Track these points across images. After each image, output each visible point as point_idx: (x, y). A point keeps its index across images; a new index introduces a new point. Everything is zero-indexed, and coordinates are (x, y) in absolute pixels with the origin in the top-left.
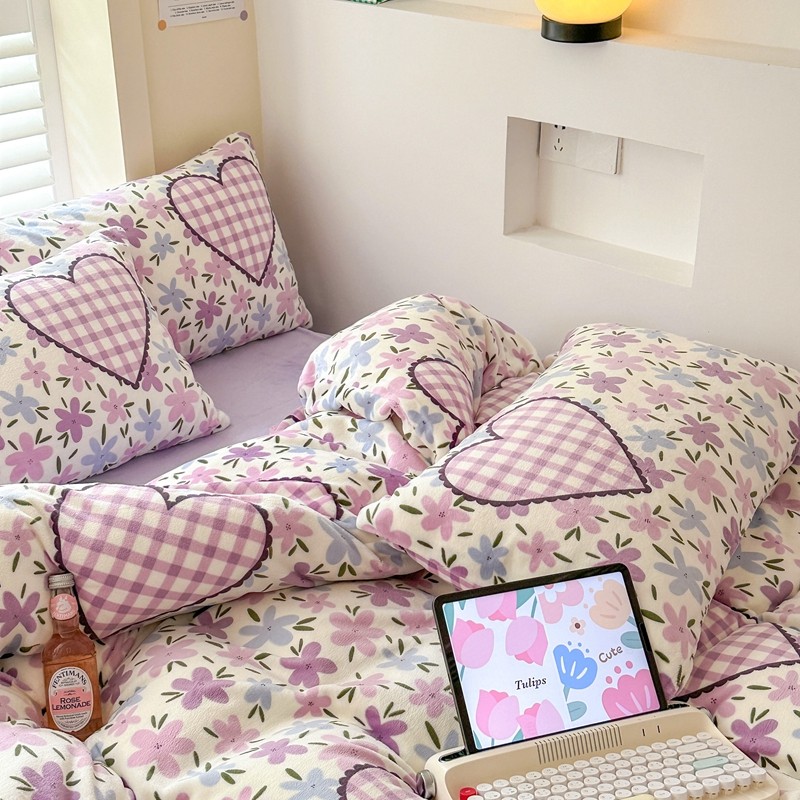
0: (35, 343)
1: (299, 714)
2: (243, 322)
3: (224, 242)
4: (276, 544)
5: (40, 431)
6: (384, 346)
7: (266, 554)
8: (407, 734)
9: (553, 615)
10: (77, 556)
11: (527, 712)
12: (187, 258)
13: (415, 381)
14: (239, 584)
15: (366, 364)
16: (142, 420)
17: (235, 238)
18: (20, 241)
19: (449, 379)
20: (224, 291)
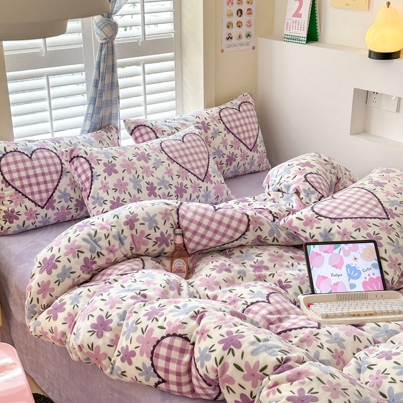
0: (169, 162)
1: (255, 280)
2: (244, 165)
3: (239, 133)
4: (251, 227)
5: (169, 192)
6: (297, 168)
7: (247, 230)
8: (292, 288)
9: (347, 254)
10: (184, 223)
11: (334, 284)
12: (225, 138)
13: (306, 179)
14: (237, 240)
15: (289, 174)
16: (204, 194)
17: (243, 132)
18: (165, 128)
19: (319, 181)
20: (238, 152)
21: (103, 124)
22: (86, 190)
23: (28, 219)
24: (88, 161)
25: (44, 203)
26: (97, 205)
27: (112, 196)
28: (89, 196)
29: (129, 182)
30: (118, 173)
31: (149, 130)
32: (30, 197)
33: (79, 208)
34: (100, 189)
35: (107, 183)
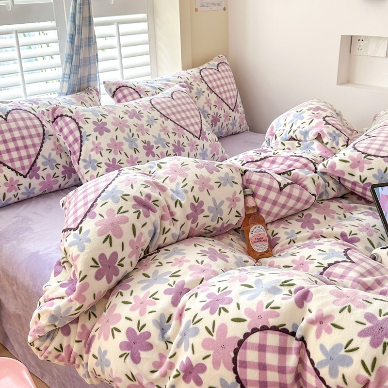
0: (163, 119)
2: (227, 126)
3: (221, 93)
5: (167, 152)
6: (309, 113)
8: (361, 242)
12: (208, 98)
13: (327, 122)
16: (201, 152)
17: (225, 92)
18: (148, 88)
20: (221, 112)
21: (81, 85)
22: (75, 153)
23: (9, 191)
24: (74, 120)
25: (27, 171)
26: (90, 169)
27: (107, 157)
28: (79, 159)
29: (124, 141)
30: (110, 132)
31: (132, 91)
32: (9, 165)
33: (67, 175)
34: (92, 150)
35: (100, 143)
